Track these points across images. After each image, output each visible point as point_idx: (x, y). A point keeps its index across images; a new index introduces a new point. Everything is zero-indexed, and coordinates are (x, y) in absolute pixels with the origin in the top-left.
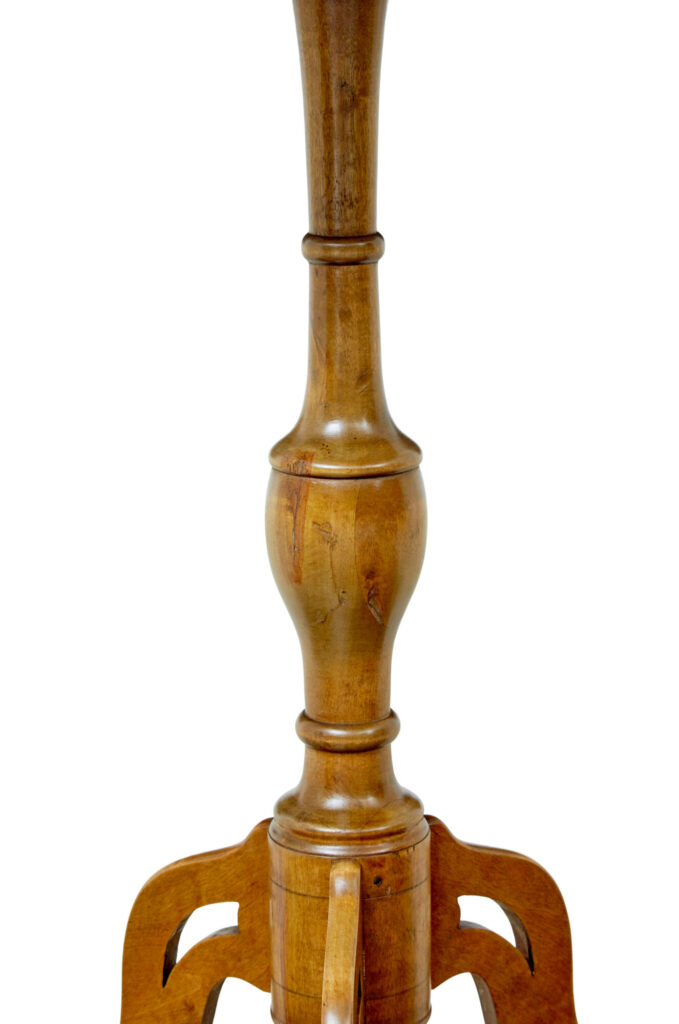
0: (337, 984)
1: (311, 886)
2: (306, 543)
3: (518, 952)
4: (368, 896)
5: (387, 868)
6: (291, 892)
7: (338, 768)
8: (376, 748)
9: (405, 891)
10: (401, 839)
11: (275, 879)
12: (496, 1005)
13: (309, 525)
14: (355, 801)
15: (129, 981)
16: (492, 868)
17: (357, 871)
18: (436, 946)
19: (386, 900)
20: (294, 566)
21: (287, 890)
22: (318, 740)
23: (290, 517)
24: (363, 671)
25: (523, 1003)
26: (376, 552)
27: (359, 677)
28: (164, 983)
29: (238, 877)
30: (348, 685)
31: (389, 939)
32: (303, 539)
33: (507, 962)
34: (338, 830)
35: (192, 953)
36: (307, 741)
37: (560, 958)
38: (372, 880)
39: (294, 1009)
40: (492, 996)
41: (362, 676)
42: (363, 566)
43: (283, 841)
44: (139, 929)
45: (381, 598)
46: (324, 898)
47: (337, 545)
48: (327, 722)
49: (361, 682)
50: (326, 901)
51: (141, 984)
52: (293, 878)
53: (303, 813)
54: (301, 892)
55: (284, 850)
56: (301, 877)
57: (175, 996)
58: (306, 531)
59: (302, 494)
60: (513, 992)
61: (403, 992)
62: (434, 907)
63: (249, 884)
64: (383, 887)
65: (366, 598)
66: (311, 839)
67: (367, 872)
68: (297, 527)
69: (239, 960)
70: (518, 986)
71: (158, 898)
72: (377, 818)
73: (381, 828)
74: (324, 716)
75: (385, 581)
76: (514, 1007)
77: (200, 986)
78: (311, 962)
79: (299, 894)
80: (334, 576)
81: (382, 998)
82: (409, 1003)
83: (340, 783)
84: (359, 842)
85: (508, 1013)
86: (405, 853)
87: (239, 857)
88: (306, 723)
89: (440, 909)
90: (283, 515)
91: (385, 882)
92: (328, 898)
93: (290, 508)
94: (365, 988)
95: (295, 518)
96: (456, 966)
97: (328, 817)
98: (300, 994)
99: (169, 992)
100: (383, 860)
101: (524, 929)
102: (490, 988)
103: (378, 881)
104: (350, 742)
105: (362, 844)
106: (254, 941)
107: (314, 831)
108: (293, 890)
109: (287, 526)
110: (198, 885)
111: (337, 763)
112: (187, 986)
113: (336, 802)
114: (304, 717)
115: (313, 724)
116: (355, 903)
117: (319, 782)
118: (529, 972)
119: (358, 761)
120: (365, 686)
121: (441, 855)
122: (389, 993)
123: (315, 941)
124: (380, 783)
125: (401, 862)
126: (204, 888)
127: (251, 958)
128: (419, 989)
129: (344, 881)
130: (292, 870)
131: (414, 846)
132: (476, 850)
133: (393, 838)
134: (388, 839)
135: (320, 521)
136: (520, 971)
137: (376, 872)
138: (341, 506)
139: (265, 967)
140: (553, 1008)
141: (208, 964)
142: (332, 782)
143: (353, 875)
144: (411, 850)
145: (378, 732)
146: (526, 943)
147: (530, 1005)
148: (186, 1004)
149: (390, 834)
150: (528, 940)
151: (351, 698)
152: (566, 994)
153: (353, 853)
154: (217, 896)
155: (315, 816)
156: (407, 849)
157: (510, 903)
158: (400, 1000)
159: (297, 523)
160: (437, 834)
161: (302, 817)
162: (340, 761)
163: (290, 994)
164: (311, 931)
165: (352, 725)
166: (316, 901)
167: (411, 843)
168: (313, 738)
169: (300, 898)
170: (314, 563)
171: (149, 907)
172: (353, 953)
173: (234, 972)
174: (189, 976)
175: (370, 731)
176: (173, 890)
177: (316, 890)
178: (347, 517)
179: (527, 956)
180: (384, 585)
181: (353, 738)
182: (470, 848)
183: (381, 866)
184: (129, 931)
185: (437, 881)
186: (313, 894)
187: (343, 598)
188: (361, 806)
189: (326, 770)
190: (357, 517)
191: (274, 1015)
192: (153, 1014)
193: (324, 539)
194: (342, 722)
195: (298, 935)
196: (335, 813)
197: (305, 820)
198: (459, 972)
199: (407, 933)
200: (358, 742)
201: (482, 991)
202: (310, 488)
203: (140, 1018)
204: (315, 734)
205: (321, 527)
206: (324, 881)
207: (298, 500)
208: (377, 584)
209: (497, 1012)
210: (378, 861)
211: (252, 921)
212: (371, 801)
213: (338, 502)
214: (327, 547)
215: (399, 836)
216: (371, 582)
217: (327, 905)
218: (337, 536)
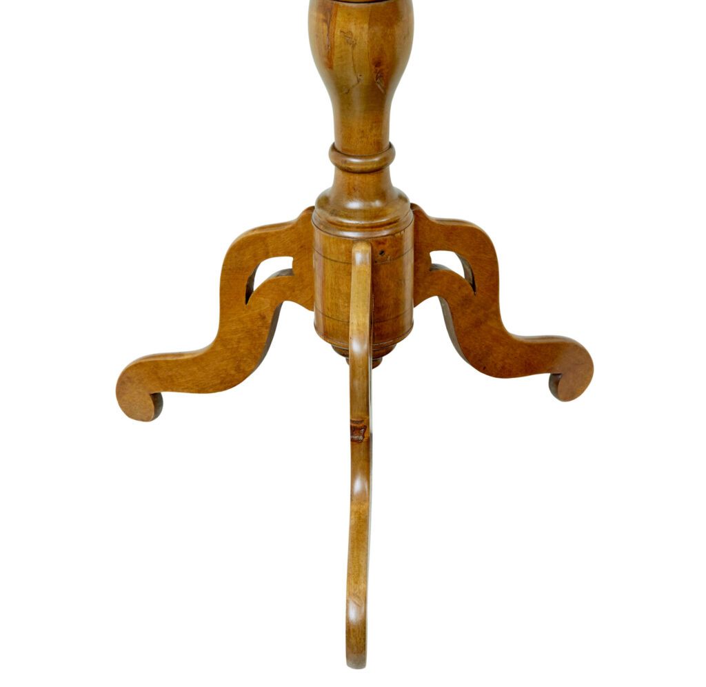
0: (358, 325)
1: (340, 256)
2: (336, 44)
3: (466, 281)
4: (376, 262)
5: (387, 244)
6: (327, 259)
7: (356, 183)
8: (380, 170)
9: (399, 257)
10: (396, 226)
11: (317, 249)
12: (452, 314)
13: (338, 33)
14: (367, 203)
15: (224, 300)
16: (451, 233)
17: (369, 249)
18: (417, 282)
19: (387, 263)
20: (328, 59)
21: (324, 257)
22: (344, 166)
23: (325, 27)
24: (373, 122)
25: (469, 311)
26: (382, 50)
27: (370, 127)
28: (247, 302)
29: (292, 242)
30: (363, 132)
31: (388, 286)
32: (334, 42)
33: (460, 288)
34: (357, 222)
35: (264, 285)
36: (336, 165)
37: (492, 283)
38: (379, 252)
39: (330, 327)
40: (450, 308)
41: (372, 126)
42: (374, 59)
43: (321, 227)
44: (230, 269)
45: (385, 78)
46: (348, 263)
47: (356, 46)
48: (349, 154)
49: (371, 129)
50: (349, 265)
51: (231, 302)
52: (328, 250)
53: (334, 210)
54: (333, 259)
55: (322, 233)
56: (333, 250)
57: (253, 310)
58: (335, 37)
59: (333, 12)
60: (463, 305)
61: (397, 317)
62: (415, 260)
63: (299, 246)
64: (385, 256)
65: (375, 79)
66: (340, 228)
67: (375, 248)
68: (330, 34)
69: (294, 291)
70: (466, 301)
71: (242, 252)
72: (381, 214)
73: (384, 220)
74: (347, 150)
75: (388, 68)
76: (463, 313)
77: (268, 306)
78: (340, 301)
79: (332, 260)
80: (354, 66)
81: (384, 321)
82: (401, 322)
83: (357, 192)
84: (370, 229)
85: (460, 317)
86: (399, 234)
87: (293, 230)
88: (335, 153)
89: (419, 261)
90: (321, 24)
91: (386, 253)
92: (351, 264)
93: (325, 21)
94: (374, 316)
95: (329, 27)
96: (428, 293)
97: (351, 214)
98: (333, 319)
99: (249, 307)
100: (386, 240)
101: (470, 267)
102: (449, 304)
103: (382, 252)
104: (364, 167)
105: (372, 231)
106: (302, 281)
107: (342, 222)
108: (329, 257)
109: (323, 33)
110: (266, 246)
111: (355, 179)
112: (260, 305)
113: (355, 205)
114: (333, 148)
115: (340, 155)
116: (368, 270)
117: (344, 190)
118: (473, 292)
119: (370, 178)
120: (374, 132)
121: (420, 229)
122: (389, 318)
123: (344, 289)
124: (383, 192)
125: (396, 241)
126: (270, 248)
127: (301, 290)
128: (406, 313)
129: (361, 255)
130: (328, 245)
131: (404, 230)
132: (441, 223)
133: (391, 226)
134: (388, 227)
135: (345, 31)
136: (467, 292)
137: (381, 247)
138: (359, 21)
139: (310, 297)
140: (487, 312)
141: (274, 292)
142: (353, 191)
143: (367, 251)
144: (402, 232)
145: (381, 160)
146: (471, 275)
147: (473, 311)
148: (260, 315)
149: (390, 224)
150: (473, 274)
151: (365, 140)
152: (495, 304)
153: (366, 236)
154: (279, 253)
155: (342, 213)
156: (400, 232)
157: (462, 253)
158: (396, 321)
159: (330, 31)
160: (417, 216)
161: (334, 213)
162: (358, 179)
163: (327, 318)
164: (340, 282)
165: (365, 156)
166: (343, 265)
167: (403, 227)
168: (341, 164)
169: (333, 262)
170: (341, 57)
171: (236, 257)
172: (368, 303)
173: (290, 298)
174: (262, 299)
175: (376, 159)
176: (251, 247)
177: (343, 259)
178: (362, 28)
179: (472, 283)
180: (387, 71)
181: (365, 164)
182: (437, 222)
183: (384, 243)
184: (224, 270)
185: (417, 244)
186: (341, 260)
187: (360, 79)
188: (371, 207)
189: (349, 183)
190: (369, 28)
191: (316, 328)
192: (239, 320)
193: (348, 42)
194: (359, 155)
195: (332, 284)
196: (355, 211)
197: (336, 215)
198: (430, 296)
199: (400, 282)
200: (369, 167)
201: (443, 305)
202: (339, 9)
203: (232, 321)
204: (342, 162)
205: (346, 34)
206: (348, 253)
207: (331, 16)
208: (382, 70)
209: (453, 317)
210: (382, 241)
211: (301, 268)
212: (377, 204)
213: (357, 18)
214: (350, 48)
215: (395, 224)
216: (378, 69)
217: (351, 268)
218: (356, 40)
